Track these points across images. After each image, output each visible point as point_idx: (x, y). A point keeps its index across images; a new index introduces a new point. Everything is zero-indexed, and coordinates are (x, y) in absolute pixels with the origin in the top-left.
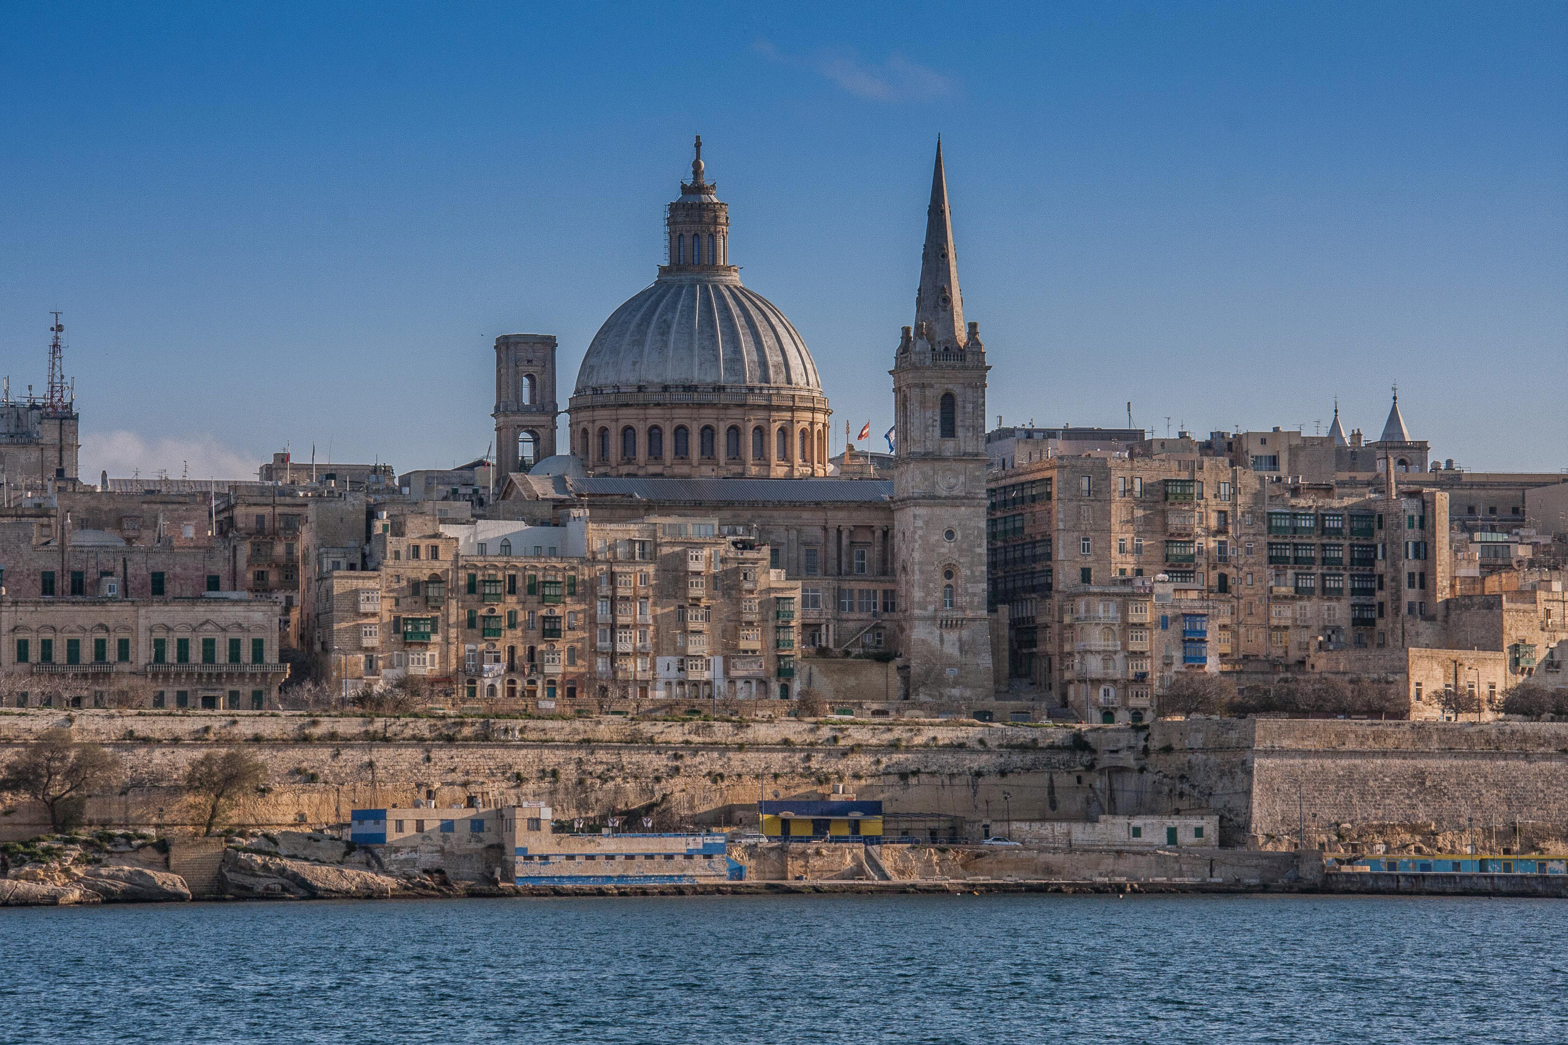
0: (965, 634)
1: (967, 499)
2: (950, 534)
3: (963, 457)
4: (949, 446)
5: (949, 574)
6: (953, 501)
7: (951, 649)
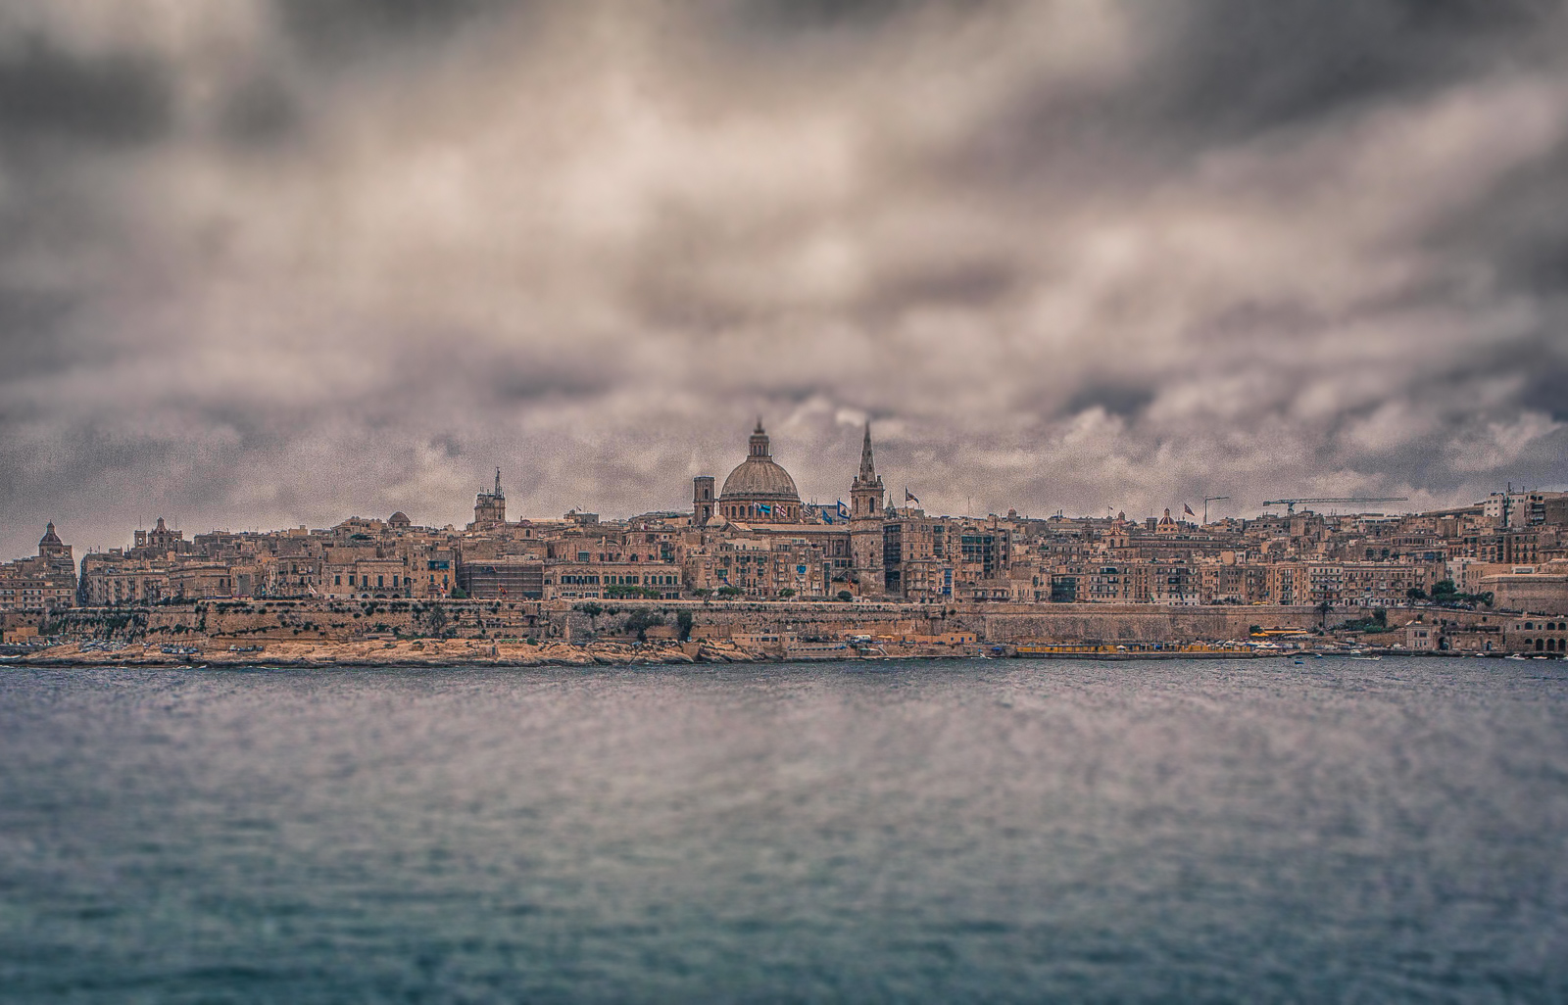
0: (877, 575)
1: (878, 532)
2: (872, 543)
3: (875, 519)
4: (872, 515)
5: (871, 556)
6: (873, 532)
7: (872, 579)
